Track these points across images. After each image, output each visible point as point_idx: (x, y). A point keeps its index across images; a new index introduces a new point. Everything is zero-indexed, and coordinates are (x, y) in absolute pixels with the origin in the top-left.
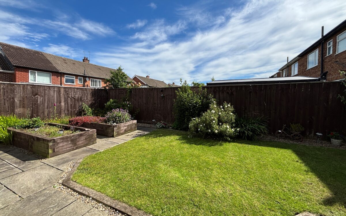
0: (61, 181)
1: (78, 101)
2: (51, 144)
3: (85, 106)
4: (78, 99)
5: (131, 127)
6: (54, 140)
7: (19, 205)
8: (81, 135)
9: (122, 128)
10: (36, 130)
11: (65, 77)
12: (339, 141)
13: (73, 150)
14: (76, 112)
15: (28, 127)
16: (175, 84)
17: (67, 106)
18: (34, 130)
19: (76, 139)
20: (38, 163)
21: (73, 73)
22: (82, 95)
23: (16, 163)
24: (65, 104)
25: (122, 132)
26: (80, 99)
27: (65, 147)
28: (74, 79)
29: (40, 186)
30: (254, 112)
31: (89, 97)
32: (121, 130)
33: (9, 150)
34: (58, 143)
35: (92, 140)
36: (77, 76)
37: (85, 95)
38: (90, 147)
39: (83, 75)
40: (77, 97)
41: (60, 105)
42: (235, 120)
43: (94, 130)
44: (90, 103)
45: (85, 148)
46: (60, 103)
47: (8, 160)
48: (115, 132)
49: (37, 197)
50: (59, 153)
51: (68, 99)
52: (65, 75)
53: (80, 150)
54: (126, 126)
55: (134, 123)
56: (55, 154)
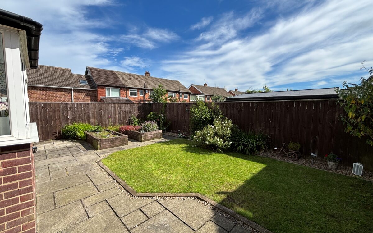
0: (97, 161)
1: (128, 113)
2: (99, 142)
3: (134, 117)
4: (128, 112)
5: (157, 135)
6: (101, 140)
7: (77, 166)
8: (117, 138)
9: (149, 136)
10: (98, 133)
11: (130, 91)
12: (333, 163)
13: (112, 147)
14: (127, 122)
15: (94, 131)
16: (238, 91)
17: (120, 117)
18: (97, 134)
19: (114, 141)
20: (93, 152)
21: (136, 87)
22: (131, 109)
23: (84, 151)
24: (119, 116)
25: (148, 138)
26: (130, 112)
27: (107, 145)
28: (137, 92)
29: (88, 162)
30: (260, 128)
31: (136, 110)
32: (148, 137)
33: (84, 144)
34: (103, 142)
35: (125, 142)
36: (138, 89)
37: (133, 109)
38: (122, 147)
39: (143, 88)
40: (127, 111)
41: (116, 117)
42: (231, 135)
43: (127, 135)
44: (137, 115)
45: (119, 147)
46: (115, 115)
47: (82, 149)
48: (142, 138)
49: (84, 165)
50: (103, 148)
51: (121, 112)
52: (130, 89)
53: (116, 148)
54: (152, 134)
55: (160, 133)
56: (101, 148)
